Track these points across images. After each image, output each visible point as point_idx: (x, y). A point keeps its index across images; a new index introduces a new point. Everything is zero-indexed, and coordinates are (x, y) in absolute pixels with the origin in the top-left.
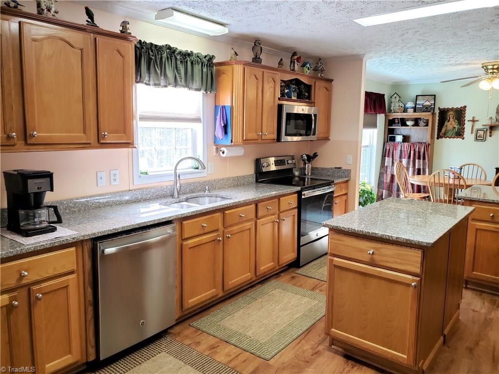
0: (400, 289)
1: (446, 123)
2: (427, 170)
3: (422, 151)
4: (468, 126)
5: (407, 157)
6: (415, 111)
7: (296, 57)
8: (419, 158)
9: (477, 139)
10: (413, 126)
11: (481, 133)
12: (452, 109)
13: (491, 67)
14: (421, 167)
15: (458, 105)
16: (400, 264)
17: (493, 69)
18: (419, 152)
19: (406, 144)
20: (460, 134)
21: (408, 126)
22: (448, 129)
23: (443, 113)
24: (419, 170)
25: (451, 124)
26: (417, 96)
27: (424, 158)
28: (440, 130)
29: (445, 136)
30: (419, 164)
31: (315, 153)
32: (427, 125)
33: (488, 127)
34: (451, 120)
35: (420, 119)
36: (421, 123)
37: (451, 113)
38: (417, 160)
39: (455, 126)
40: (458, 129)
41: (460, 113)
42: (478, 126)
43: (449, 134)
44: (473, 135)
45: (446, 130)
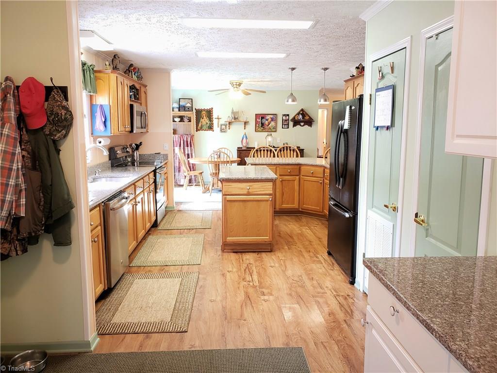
0: (263, 204)
1: (201, 120)
2: (193, 154)
3: (189, 140)
4: (215, 122)
5: (178, 145)
6: (179, 111)
7: (132, 68)
8: (187, 146)
9: (222, 131)
10: (179, 122)
11: (224, 127)
12: (204, 110)
13: (235, 84)
14: (190, 153)
15: (207, 107)
16: (263, 191)
17: (236, 85)
18: (187, 142)
19: (177, 136)
20: (211, 128)
21: (176, 122)
22: (203, 124)
23: (199, 112)
24: (188, 155)
25: (205, 121)
26: (180, 99)
27: (191, 146)
28: (197, 125)
29: (201, 129)
30: (188, 151)
31: (141, 143)
32: (190, 121)
33: (228, 123)
34: (204, 117)
35: (184, 116)
36: (186, 120)
37: (204, 112)
38: (186, 148)
39: (207, 122)
40: (209, 124)
41: (209, 113)
42: (222, 122)
43: (204, 128)
44: (219, 129)
45: (202, 125)
